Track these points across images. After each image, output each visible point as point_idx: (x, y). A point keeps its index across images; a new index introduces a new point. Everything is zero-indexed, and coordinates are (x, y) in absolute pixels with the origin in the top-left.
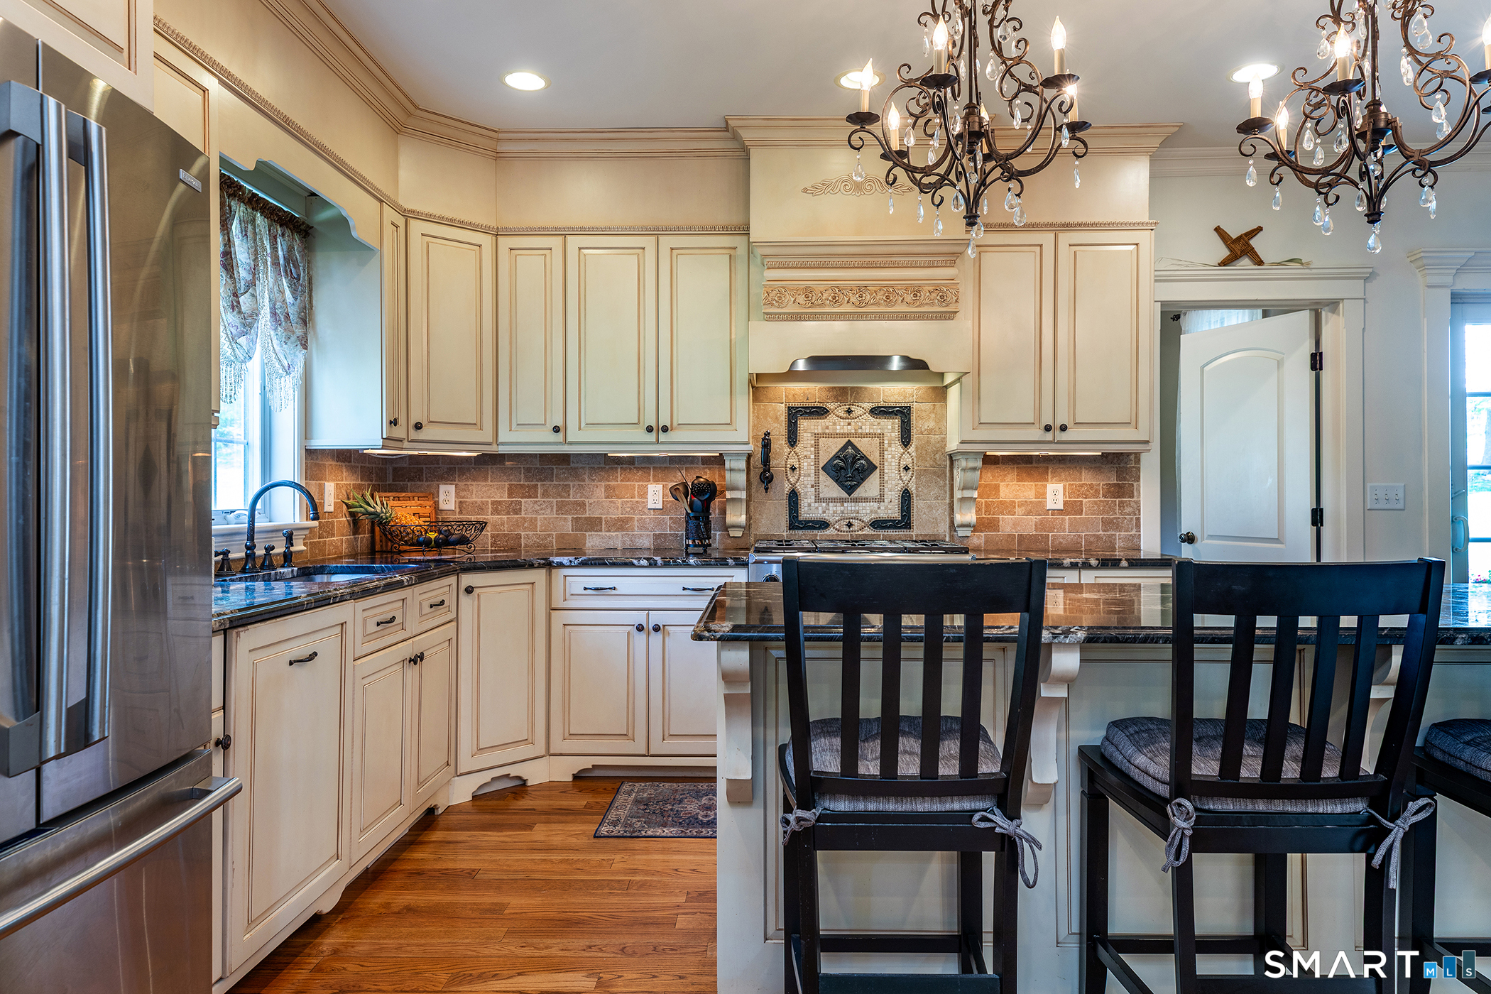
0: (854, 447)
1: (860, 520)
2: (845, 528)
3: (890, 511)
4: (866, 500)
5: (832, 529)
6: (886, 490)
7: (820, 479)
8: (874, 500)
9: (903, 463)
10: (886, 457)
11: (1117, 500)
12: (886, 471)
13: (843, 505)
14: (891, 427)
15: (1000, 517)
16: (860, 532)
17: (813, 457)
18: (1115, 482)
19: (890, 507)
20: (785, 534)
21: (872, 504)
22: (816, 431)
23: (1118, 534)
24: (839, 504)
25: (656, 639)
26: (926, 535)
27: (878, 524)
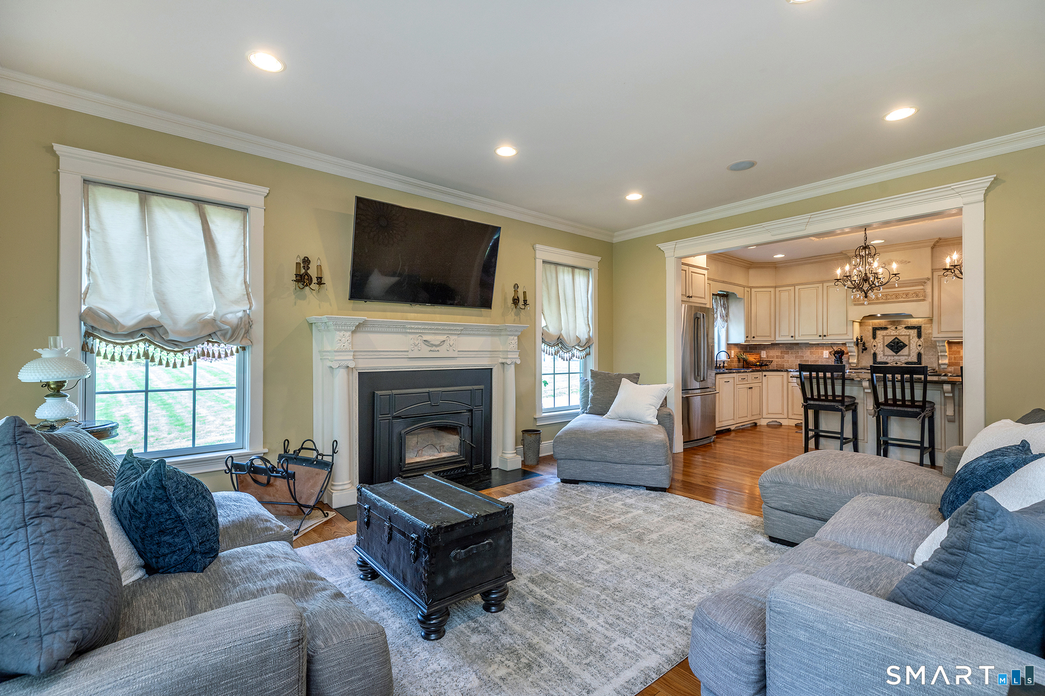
0: (898, 339)
1: (901, 362)
2: (894, 364)
4: (903, 356)
5: (889, 364)
6: (911, 352)
7: (885, 349)
8: (906, 356)
9: (918, 344)
10: (911, 342)
12: (911, 347)
13: (894, 357)
14: (913, 333)
16: (900, 365)
17: (882, 342)
19: (913, 358)
22: (883, 335)
26: (928, 367)
27: (908, 363)
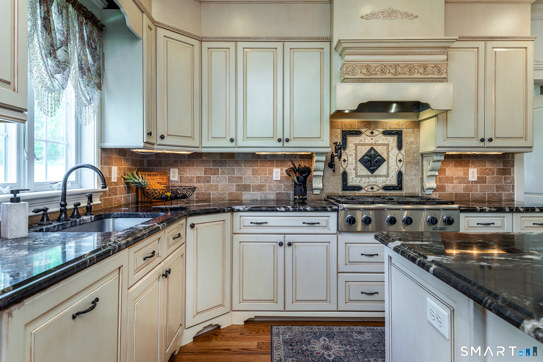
0: (375, 150)
1: (377, 186)
2: (370, 190)
3: (392, 182)
4: (380, 176)
5: (363, 190)
6: (390, 171)
7: (358, 166)
8: (384, 176)
9: (398, 158)
10: (390, 155)
11: (503, 176)
12: (390, 162)
13: (369, 179)
14: (393, 140)
15: (446, 184)
16: (377, 192)
17: (354, 155)
18: (502, 167)
19: (392, 180)
20: (340, 193)
21: (383, 178)
22: (356, 143)
23: (503, 193)
24: (367, 178)
25: (289, 249)
26: (409, 193)
27: (386, 188)
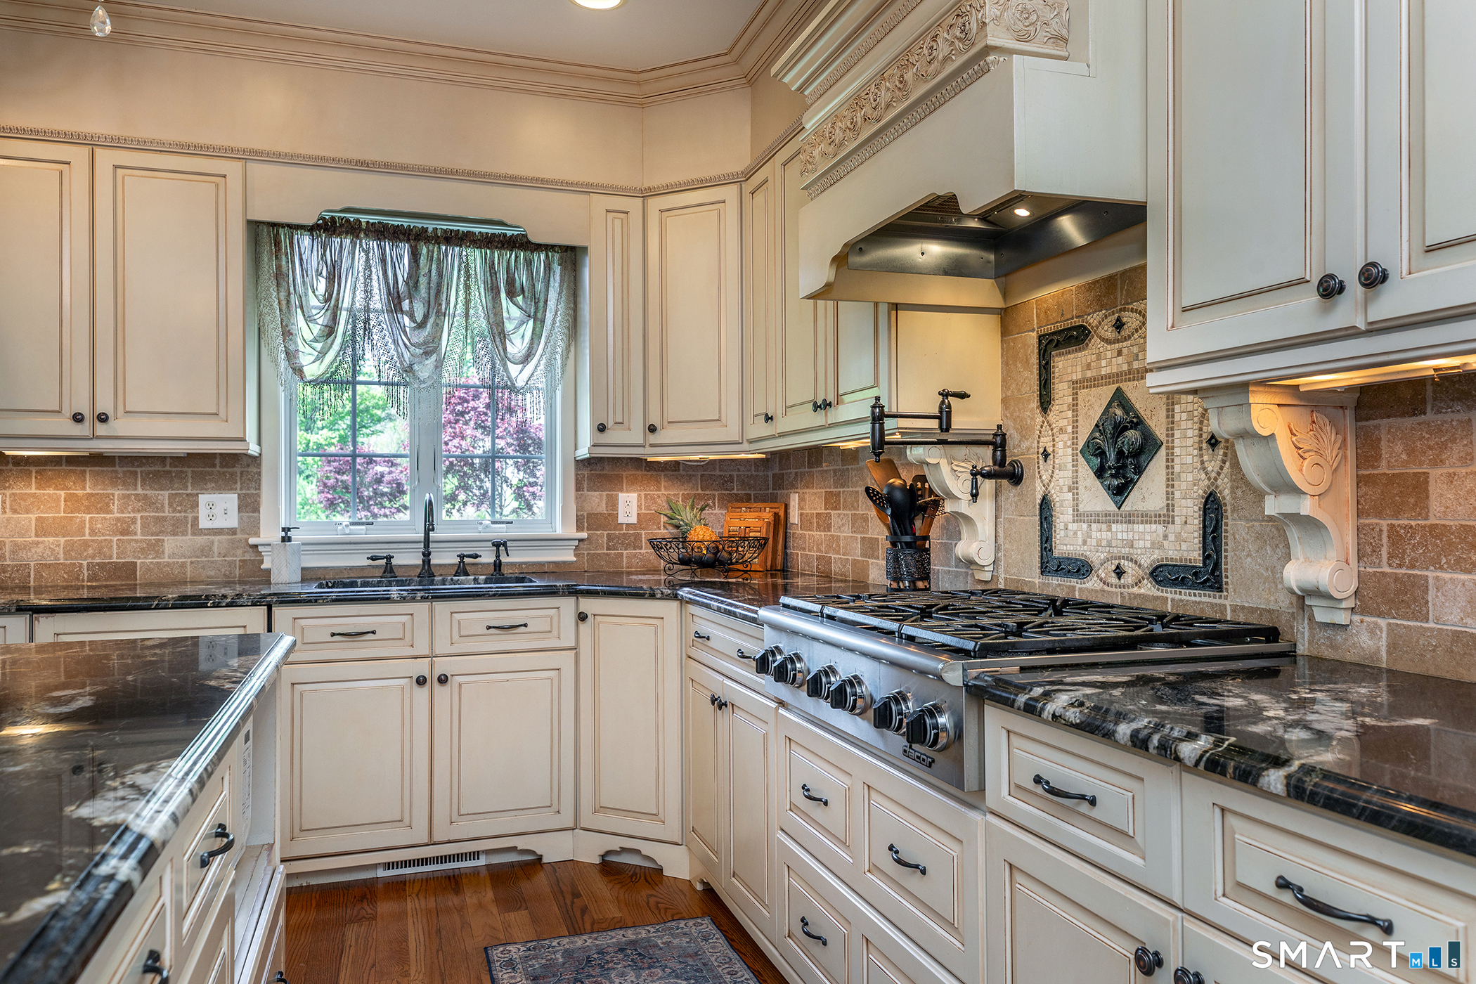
0: (1126, 401)
1: (1132, 560)
2: (1113, 579)
3: (1184, 546)
4: (1146, 519)
5: (1095, 578)
6: (1177, 495)
7: (1080, 474)
8: (1157, 519)
9: (1207, 431)
10: (1177, 418)
12: (1177, 451)
13: (1109, 530)
15: (1430, 574)
16: (1135, 590)
17: (1070, 429)
19: (1184, 535)
20: (1037, 581)
21: (1154, 526)
22: (1074, 378)
24: (1104, 527)
26: (1252, 610)
27: (1163, 574)
